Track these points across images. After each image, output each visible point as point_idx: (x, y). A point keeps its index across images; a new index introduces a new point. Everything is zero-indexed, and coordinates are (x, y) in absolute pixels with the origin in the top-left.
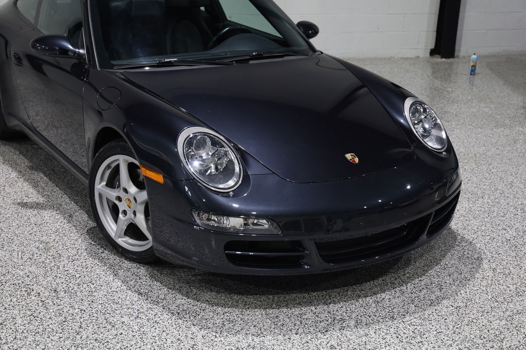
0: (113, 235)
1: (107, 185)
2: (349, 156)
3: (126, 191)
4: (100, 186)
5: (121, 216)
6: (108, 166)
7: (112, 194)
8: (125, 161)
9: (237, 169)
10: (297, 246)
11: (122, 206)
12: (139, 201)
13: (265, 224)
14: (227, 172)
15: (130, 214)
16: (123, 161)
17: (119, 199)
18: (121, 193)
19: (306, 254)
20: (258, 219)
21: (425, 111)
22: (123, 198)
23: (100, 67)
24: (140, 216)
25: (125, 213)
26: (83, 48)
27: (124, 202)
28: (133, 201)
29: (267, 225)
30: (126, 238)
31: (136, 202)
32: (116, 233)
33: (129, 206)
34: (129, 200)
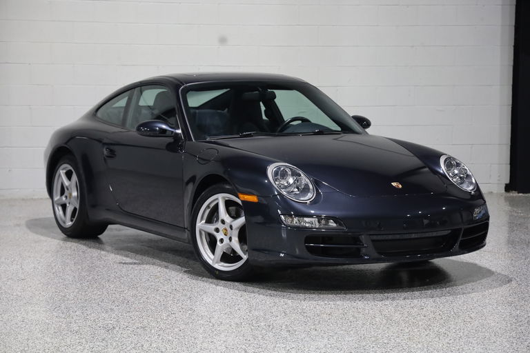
0: (210, 262)
1: (206, 222)
2: (394, 184)
3: (223, 222)
4: (200, 224)
5: (218, 243)
6: (208, 207)
7: (211, 228)
8: (223, 198)
9: (311, 187)
10: (356, 240)
11: (219, 236)
12: (234, 227)
13: (332, 224)
14: (305, 190)
15: (226, 240)
16: (220, 199)
17: (217, 230)
18: (219, 225)
19: (365, 247)
20: (328, 218)
21: (458, 165)
22: (221, 229)
23: (195, 139)
24: (235, 240)
25: (222, 241)
26: (178, 128)
27: (221, 232)
28: (229, 229)
29: (334, 225)
30: (222, 264)
31: (232, 229)
32: (213, 260)
33: (226, 235)
34: (226, 229)
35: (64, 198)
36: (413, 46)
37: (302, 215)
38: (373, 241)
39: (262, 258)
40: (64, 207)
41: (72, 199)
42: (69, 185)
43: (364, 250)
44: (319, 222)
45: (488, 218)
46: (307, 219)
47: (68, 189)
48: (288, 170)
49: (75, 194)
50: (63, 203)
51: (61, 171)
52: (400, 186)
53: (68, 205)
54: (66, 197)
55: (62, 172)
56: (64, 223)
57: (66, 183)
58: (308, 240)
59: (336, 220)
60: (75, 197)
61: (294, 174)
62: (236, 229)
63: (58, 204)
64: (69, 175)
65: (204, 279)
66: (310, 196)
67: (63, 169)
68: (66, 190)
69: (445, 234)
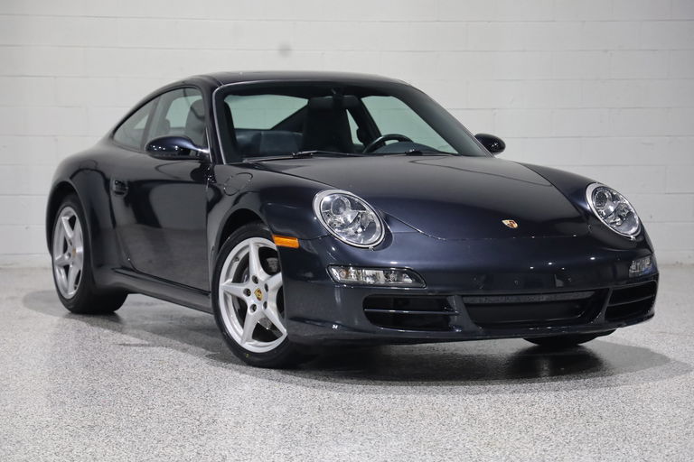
0: (238, 340)
1: (234, 281)
2: (506, 222)
3: (256, 280)
4: (225, 284)
5: (249, 311)
6: (236, 258)
7: (239, 290)
8: (257, 244)
9: (378, 225)
10: (442, 303)
11: (250, 301)
12: (270, 287)
13: (406, 279)
14: (369, 229)
15: (260, 307)
16: (252, 246)
17: (248, 292)
18: (250, 285)
19: (456, 314)
20: (401, 271)
21: (615, 198)
22: (252, 291)
23: (227, 162)
24: (272, 306)
25: (254, 307)
26: (206, 147)
27: (253, 295)
28: (263, 290)
29: (410, 281)
30: (256, 342)
31: (267, 289)
32: (242, 338)
33: (259, 299)
34: (259, 291)
35: (67, 257)
36: (606, 51)
37: (361, 265)
38: (467, 305)
39: (308, 332)
40: (67, 268)
41: (76, 257)
42: (73, 238)
43: (455, 319)
44: (387, 277)
45: (656, 276)
46: (368, 272)
47: (71, 244)
48: (346, 201)
49: (80, 250)
50: (65, 264)
51: (63, 218)
52: (515, 225)
53: (71, 266)
54: (70, 255)
55: (64, 220)
56: (66, 291)
57: (69, 234)
58: (368, 303)
59: (411, 273)
60: (79, 254)
61: (355, 206)
62: (273, 290)
63: (60, 266)
64: (72, 222)
65: (230, 365)
66: (376, 238)
67: (66, 215)
68: (69, 245)
69: (585, 297)
